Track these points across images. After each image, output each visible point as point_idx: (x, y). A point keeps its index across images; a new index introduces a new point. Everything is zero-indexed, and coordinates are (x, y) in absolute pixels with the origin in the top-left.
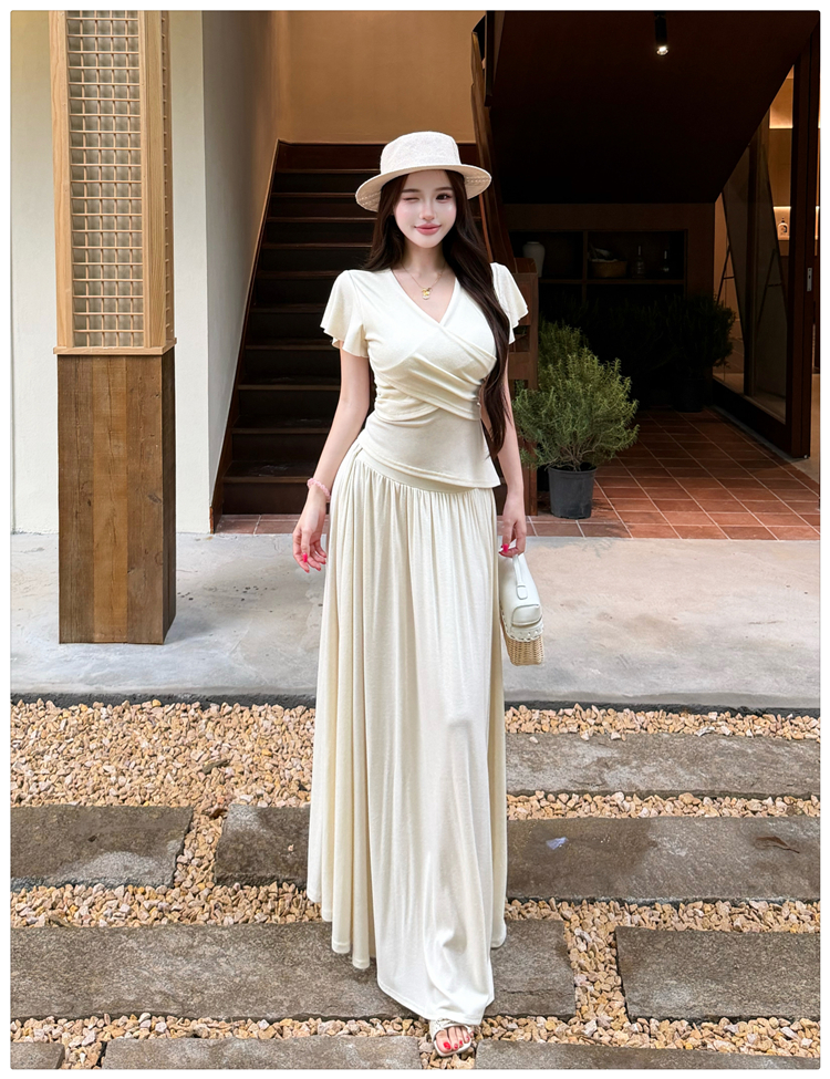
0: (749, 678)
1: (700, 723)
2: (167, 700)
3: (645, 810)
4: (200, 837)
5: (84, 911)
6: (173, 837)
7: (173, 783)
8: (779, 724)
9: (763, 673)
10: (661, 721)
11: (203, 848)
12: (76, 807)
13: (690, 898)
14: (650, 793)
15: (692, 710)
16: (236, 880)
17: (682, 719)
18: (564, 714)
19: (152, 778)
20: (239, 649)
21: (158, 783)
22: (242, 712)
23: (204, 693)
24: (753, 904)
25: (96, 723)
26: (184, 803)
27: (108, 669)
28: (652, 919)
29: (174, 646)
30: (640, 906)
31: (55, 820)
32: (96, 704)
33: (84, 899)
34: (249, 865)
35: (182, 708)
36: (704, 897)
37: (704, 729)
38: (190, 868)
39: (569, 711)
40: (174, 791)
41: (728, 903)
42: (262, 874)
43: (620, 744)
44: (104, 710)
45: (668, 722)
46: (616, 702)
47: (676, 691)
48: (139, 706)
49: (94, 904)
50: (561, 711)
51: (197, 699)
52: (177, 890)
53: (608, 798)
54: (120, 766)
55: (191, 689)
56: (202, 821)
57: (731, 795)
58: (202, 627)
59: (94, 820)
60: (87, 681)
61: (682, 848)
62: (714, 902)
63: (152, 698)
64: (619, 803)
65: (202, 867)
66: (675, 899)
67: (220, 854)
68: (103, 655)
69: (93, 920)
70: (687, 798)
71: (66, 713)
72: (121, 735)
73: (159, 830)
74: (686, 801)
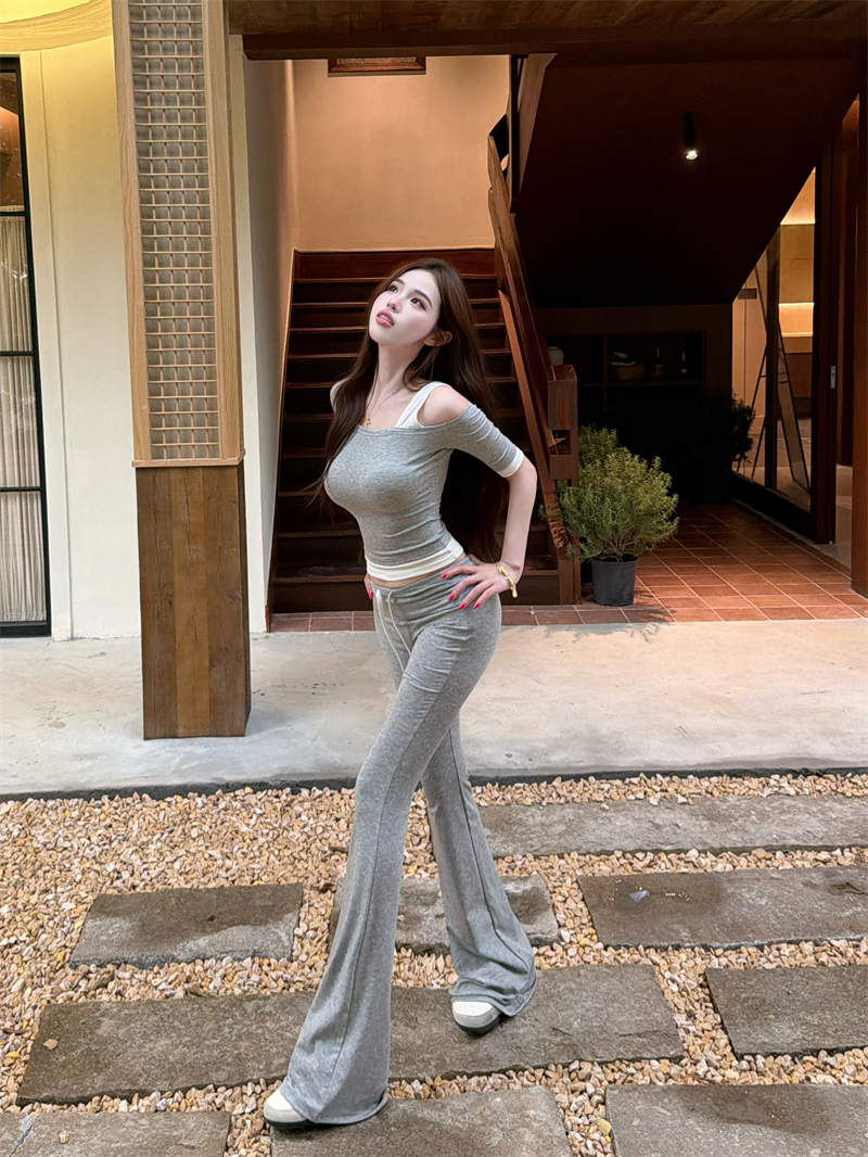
0: (806, 743)
1: (764, 786)
2: (259, 786)
3: (719, 866)
4: (312, 910)
5: (217, 982)
6: (288, 911)
7: (277, 863)
8: (839, 782)
9: (818, 737)
10: (726, 785)
11: (316, 920)
12: (190, 889)
13: (774, 940)
14: (724, 850)
15: (756, 774)
17: (746, 783)
18: (630, 782)
19: (257, 860)
20: (319, 737)
21: (264, 864)
22: (331, 795)
23: (293, 779)
24: (834, 942)
25: (193, 813)
26: (293, 881)
27: (197, 761)
28: (739, 961)
29: (256, 737)
30: (725, 950)
31: (173, 903)
32: (190, 794)
33: (215, 972)
35: (274, 794)
36: (788, 939)
37: (768, 791)
38: (304, 942)
39: (635, 780)
40: (280, 870)
41: (811, 943)
43: (687, 807)
44: (199, 800)
45: (732, 786)
46: (679, 769)
47: (738, 757)
48: (232, 794)
49: (225, 976)
50: (627, 780)
51: (288, 785)
53: (682, 855)
54: (225, 850)
55: (281, 775)
56: (313, 895)
57: (801, 849)
59: (210, 901)
60: (178, 772)
61: (761, 897)
62: (797, 943)
63: (243, 786)
64: (694, 860)
66: (760, 943)
68: (188, 749)
69: (227, 989)
70: (761, 853)
71: (163, 805)
72: (219, 822)
73: (274, 906)
74: (758, 856)
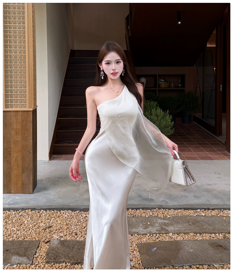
0: (209, 200)
1: (195, 213)
2: (33, 209)
3: (179, 238)
4: (41, 249)
6: (33, 249)
7: (34, 233)
8: (219, 212)
9: (213, 198)
10: (183, 212)
11: (42, 252)
14: (180, 233)
15: (193, 209)
16: (52, 262)
17: (189, 211)
19: (27, 232)
20: (56, 195)
21: (29, 233)
22: (57, 212)
24: (215, 265)
25: (11, 216)
26: (37, 239)
27: (15, 201)
29: (36, 194)
32: (11, 211)
34: (56, 258)
35: (38, 211)
36: (199, 264)
38: (38, 259)
39: (155, 210)
40: (34, 235)
41: (207, 265)
42: (61, 260)
43: (170, 219)
44: (13, 212)
46: (169, 207)
47: (187, 204)
48: (24, 211)
50: (152, 210)
51: (43, 209)
52: (34, 266)
53: (167, 235)
54: (18, 228)
55: (41, 206)
56: (43, 244)
57: (206, 233)
58: (45, 189)
59: (8, 245)
61: (191, 249)
62: (202, 265)
63: (28, 209)
64: (171, 236)
65: (42, 258)
66: (190, 265)
67: (47, 254)
68: (14, 197)
72: (18, 219)
73: (29, 247)
74: (192, 235)
